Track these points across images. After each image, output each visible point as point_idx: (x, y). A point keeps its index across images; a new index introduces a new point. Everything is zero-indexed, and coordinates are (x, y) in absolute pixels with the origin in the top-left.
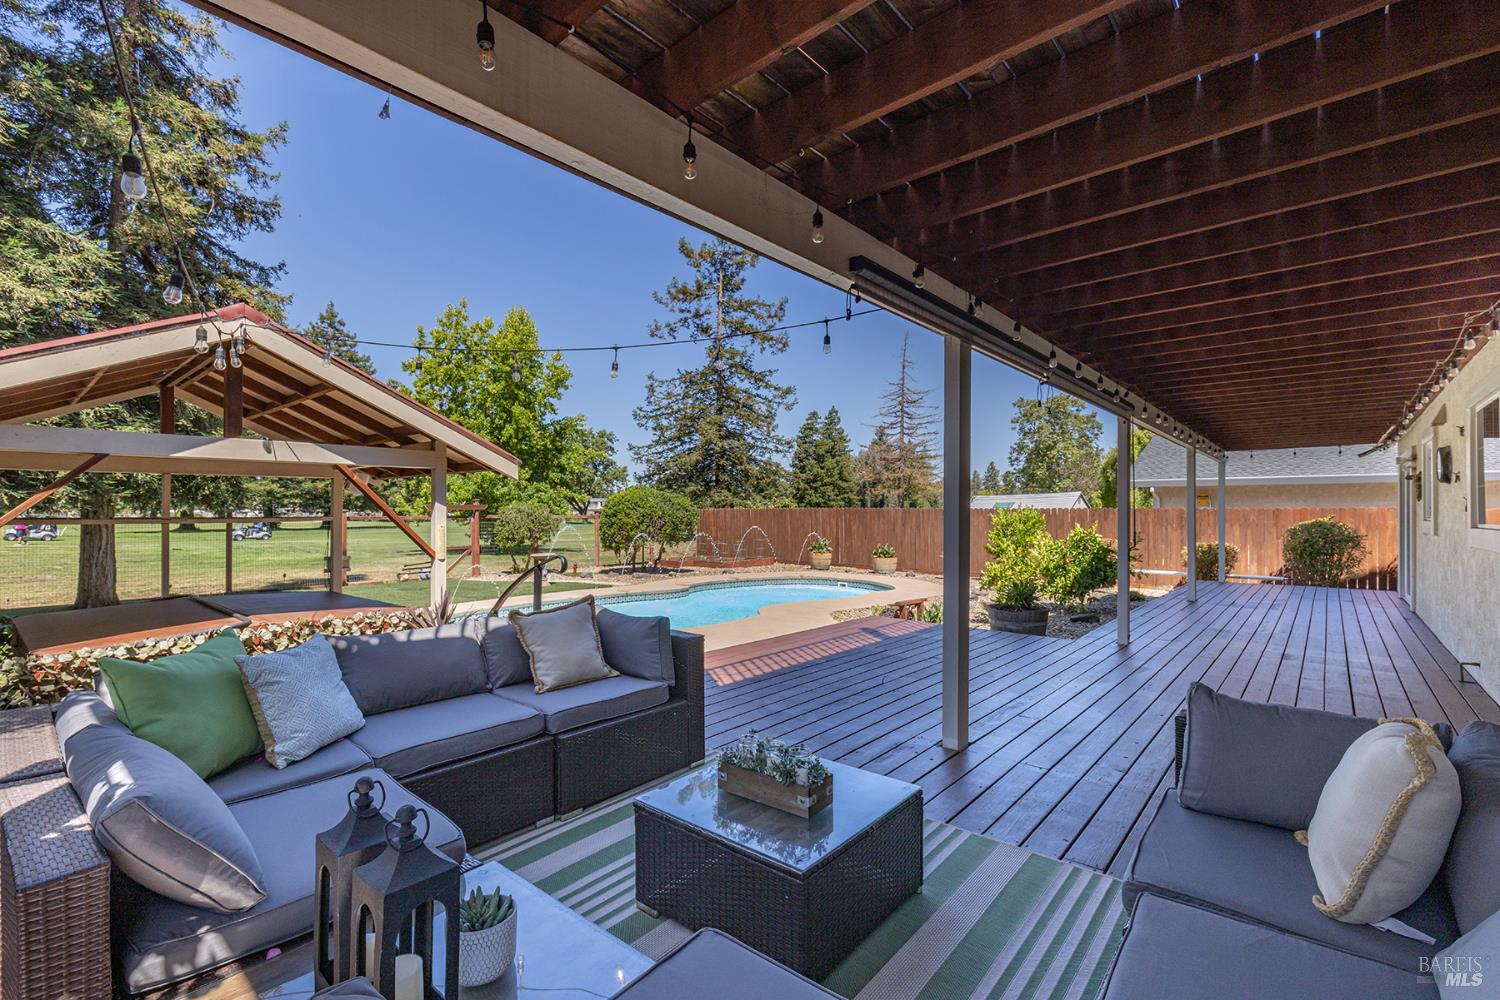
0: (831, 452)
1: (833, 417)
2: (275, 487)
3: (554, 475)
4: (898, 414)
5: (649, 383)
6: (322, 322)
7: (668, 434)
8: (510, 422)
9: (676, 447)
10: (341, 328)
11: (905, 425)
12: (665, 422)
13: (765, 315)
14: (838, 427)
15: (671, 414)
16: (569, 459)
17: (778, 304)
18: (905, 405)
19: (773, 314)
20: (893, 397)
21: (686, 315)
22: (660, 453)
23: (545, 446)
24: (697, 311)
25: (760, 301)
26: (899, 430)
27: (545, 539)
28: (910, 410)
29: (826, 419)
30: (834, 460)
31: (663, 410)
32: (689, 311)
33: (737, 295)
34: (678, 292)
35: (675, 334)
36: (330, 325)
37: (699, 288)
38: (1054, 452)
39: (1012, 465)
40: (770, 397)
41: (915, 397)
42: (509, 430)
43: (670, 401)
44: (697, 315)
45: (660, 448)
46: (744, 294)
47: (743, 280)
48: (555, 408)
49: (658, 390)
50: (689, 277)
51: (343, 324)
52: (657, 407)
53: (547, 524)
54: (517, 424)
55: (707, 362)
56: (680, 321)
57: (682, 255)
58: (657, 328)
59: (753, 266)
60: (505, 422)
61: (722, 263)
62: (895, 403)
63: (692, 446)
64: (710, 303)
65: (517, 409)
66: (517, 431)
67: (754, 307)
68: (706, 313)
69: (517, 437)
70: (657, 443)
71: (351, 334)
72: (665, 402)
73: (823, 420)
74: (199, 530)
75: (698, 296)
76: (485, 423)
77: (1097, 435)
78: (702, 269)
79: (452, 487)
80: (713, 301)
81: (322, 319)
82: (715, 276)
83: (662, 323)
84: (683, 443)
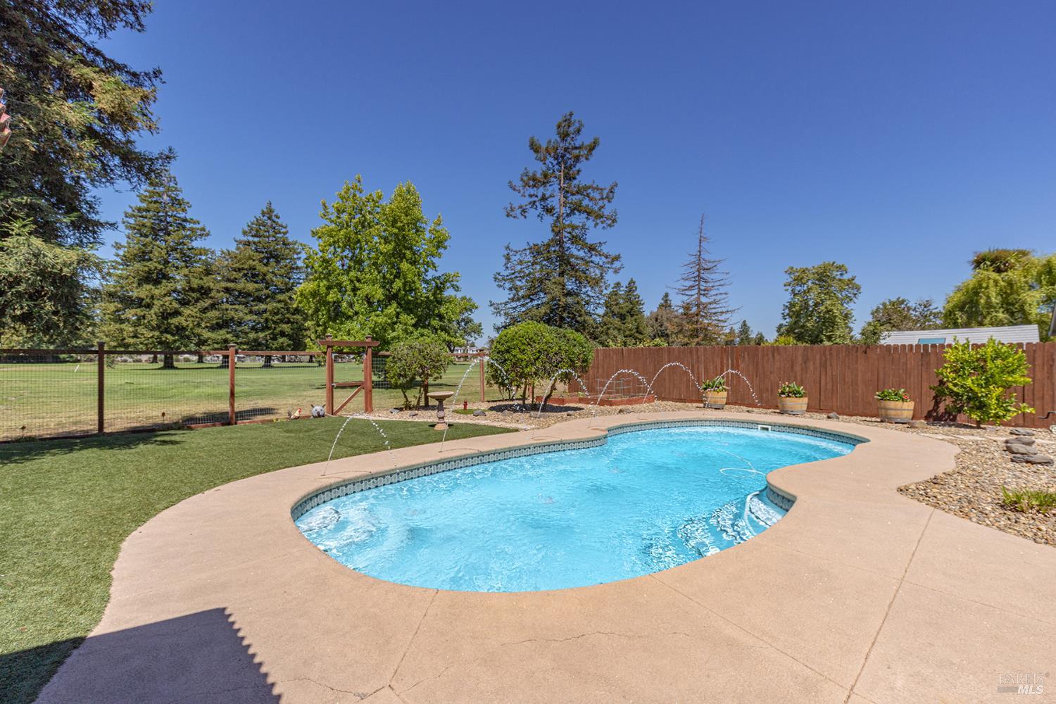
0: (631, 312)
1: (631, 287)
2: (229, 336)
3: (435, 322)
4: (697, 279)
5: (506, 253)
6: (263, 216)
7: (521, 293)
8: (398, 278)
9: (527, 303)
10: (277, 220)
11: (702, 288)
12: (518, 283)
13: (598, 197)
14: (635, 294)
15: (523, 277)
16: (447, 309)
17: (608, 187)
18: (702, 271)
19: (604, 196)
20: (692, 266)
21: (534, 199)
22: (514, 308)
23: (427, 298)
24: (544, 195)
25: (594, 186)
26: (696, 291)
27: (436, 375)
28: (705, 275)
29: (626, 287)
30: (633, 318)
31: (517, 274)
32: (537, 196)
33: (575, 182)
34: (529, 179)
35: (526, 214)
36: (269, 218)
37: (545, 176)
38: (822, 308)
39: (785, 319)
40: (601, 263)
41: (710, 265)
42: (398, 284)
43: (523, 267)
44: (544, 198)
45: (514, 304)
46: (582, 180)
47: (579, 171)
48: (436, 265)
49: (513, 258)
50: (538, 168)
51: (278, 217)
52: (513, 271)
53: (438, 361)
54: (405, 278)
55: (551, 235)
56: (530, 204)
57: (532, 151)
58: (512, 210)
59: (587, 159)
60: (395, 277)
61: (563, 157)
62: (694, 270)
63: (540, 302)
64: (553, 189)
65: (405, 266)
66: (405, 284)
67: (590, 191)
68: (551, 196)
69: (404, 290)
70: (513, 300)
71: (284, 225)
72: (518, 268)
73: (624, 288)
74: (177, 368)
75: (544, 183)
76: (378, 277)
77: (855, 294)
78: (547, 162)
79: (352, 332)
80: (556, 187)
81: (263, 214)
82: (557, 167)
83: (516, 205)
84: (532, 300)
